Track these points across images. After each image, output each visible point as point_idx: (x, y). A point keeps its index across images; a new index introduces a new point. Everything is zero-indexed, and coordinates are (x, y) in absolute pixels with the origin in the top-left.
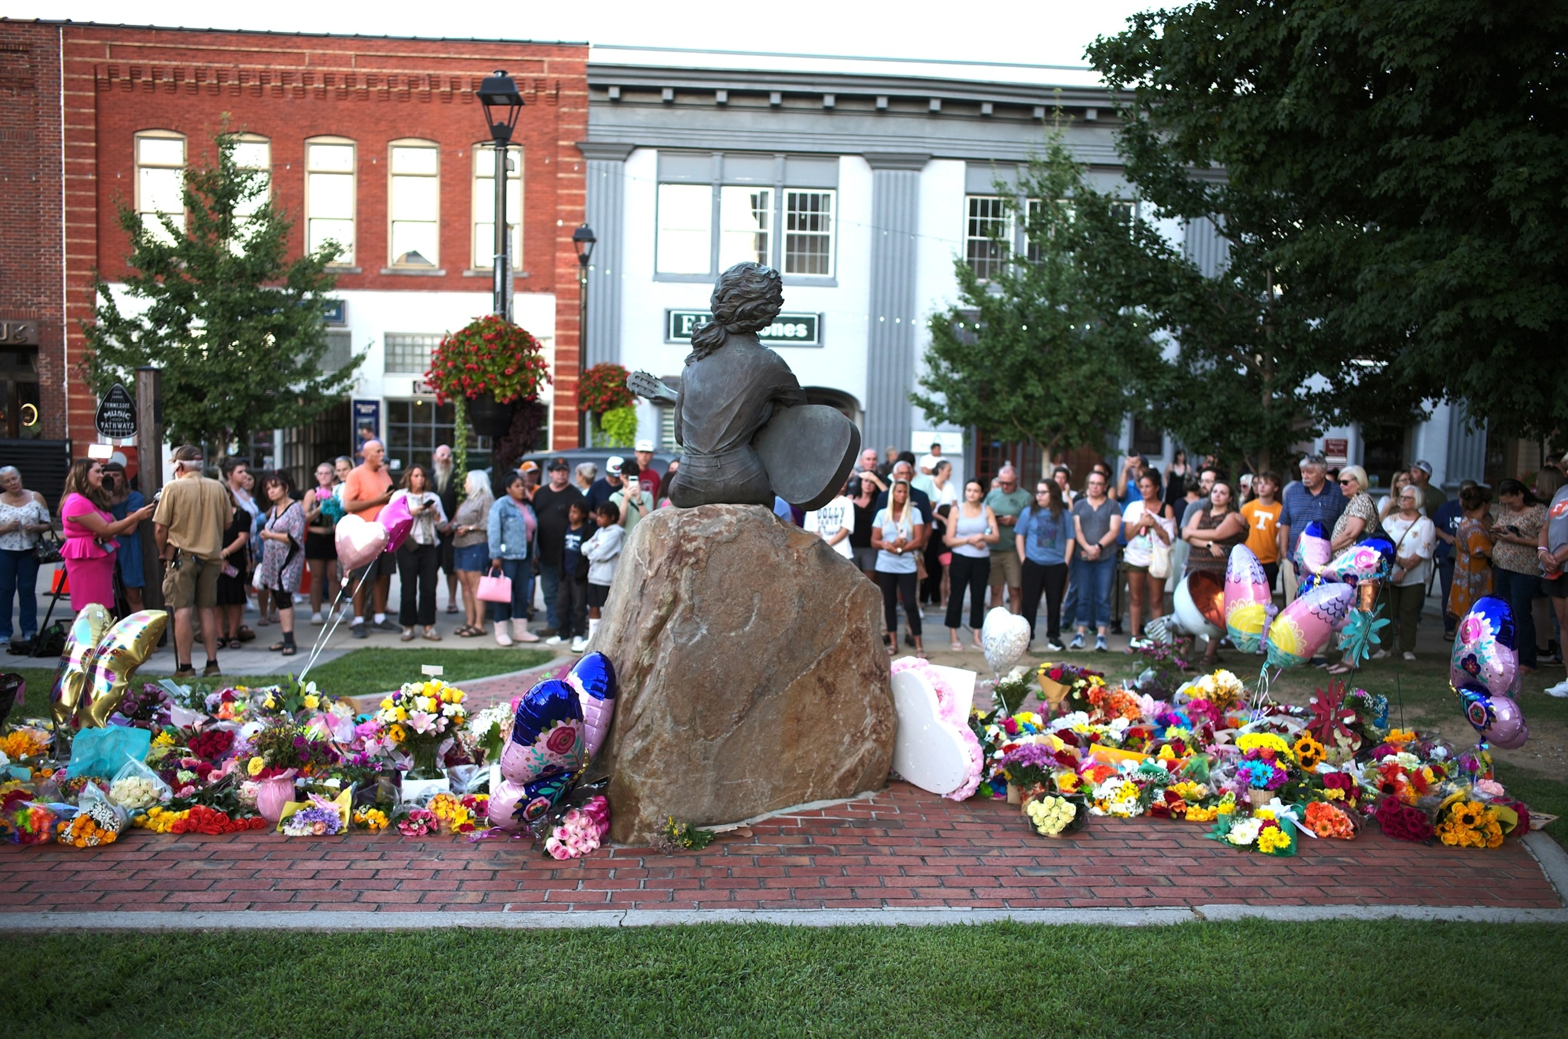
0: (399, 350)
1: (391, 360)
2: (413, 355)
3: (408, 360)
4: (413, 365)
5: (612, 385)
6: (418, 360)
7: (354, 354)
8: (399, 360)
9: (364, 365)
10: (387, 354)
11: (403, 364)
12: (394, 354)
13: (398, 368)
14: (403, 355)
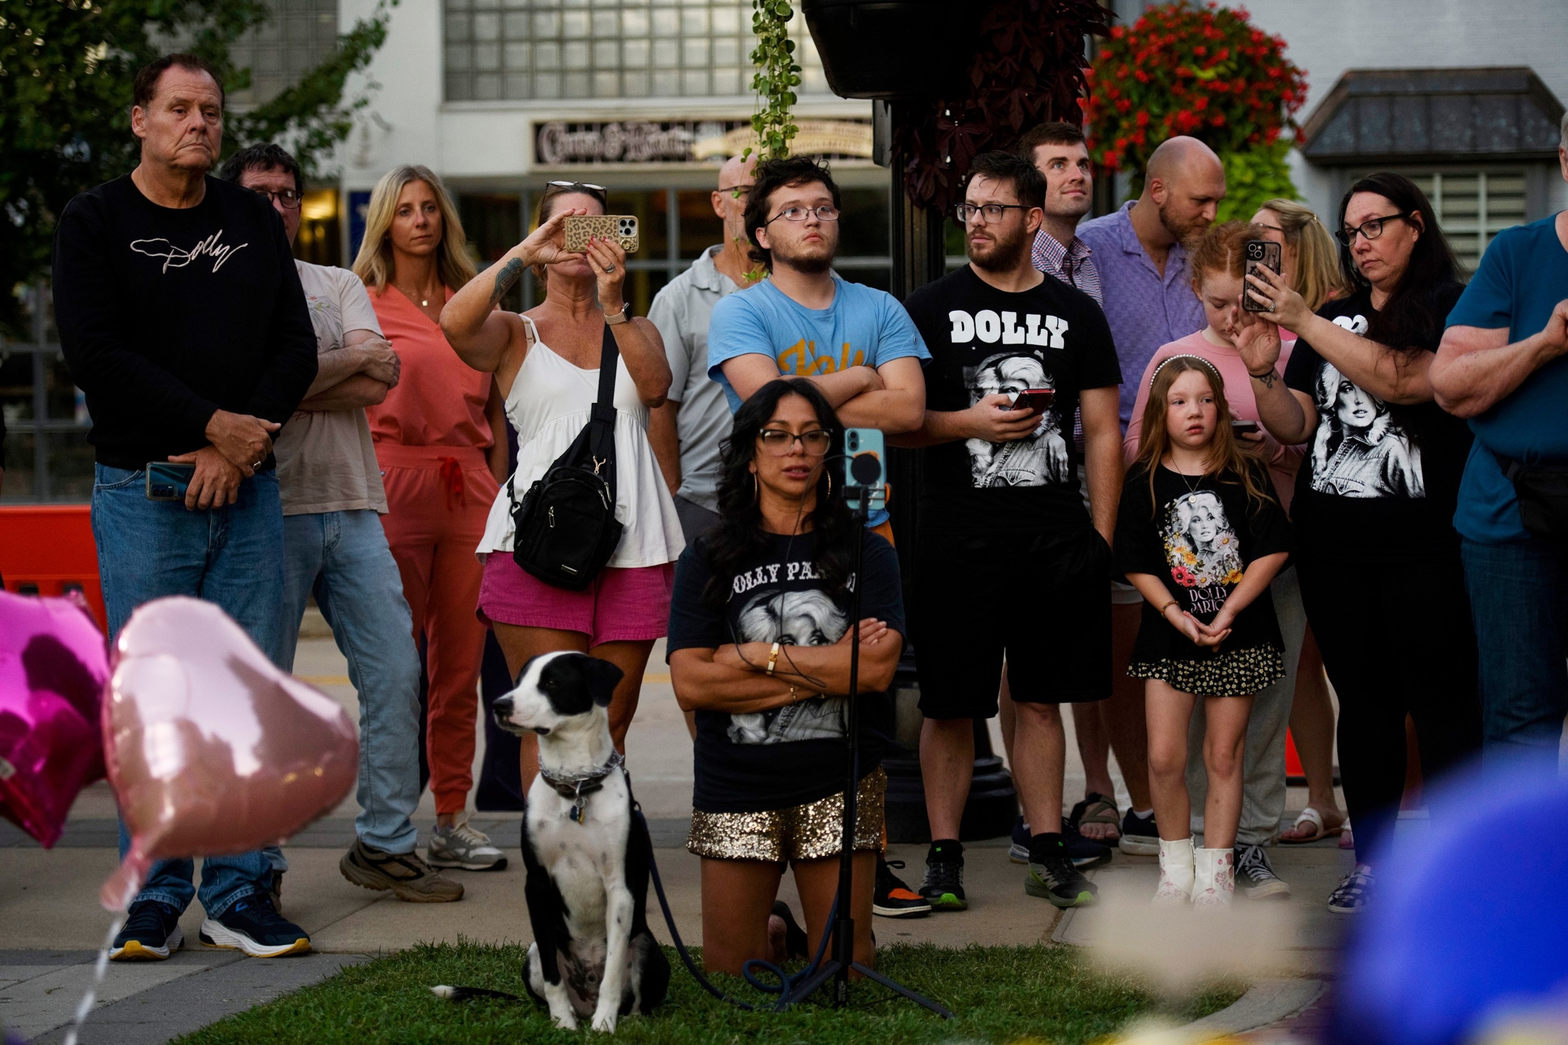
0: (486, 26)
1: (461, 61)
2: (534, 40)
3: (518, 55)
4: (532, 71)
5: (1208, 74)
6: (548, 54)
7: (347, 26)
8: (487, 58)
9: (381, 58)
10: (448, 42)
11: (501, 71)
12: (472, 41)
13: (487, 83)
14: (502, 40)
